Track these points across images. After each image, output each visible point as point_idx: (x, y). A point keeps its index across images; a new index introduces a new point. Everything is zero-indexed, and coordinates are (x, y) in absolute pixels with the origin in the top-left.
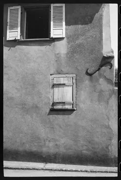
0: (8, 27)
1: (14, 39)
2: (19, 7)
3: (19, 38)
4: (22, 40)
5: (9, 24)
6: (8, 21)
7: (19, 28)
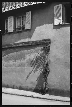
0: (55, 17)
1: (59, 24)
2: (61, 5)
3: (61, 23)
4: (64, 24)
5: (55, 16)
6: (55, 14)
7: (61, 17)
